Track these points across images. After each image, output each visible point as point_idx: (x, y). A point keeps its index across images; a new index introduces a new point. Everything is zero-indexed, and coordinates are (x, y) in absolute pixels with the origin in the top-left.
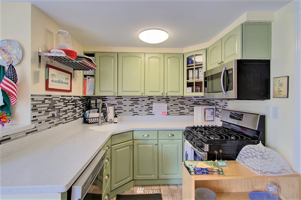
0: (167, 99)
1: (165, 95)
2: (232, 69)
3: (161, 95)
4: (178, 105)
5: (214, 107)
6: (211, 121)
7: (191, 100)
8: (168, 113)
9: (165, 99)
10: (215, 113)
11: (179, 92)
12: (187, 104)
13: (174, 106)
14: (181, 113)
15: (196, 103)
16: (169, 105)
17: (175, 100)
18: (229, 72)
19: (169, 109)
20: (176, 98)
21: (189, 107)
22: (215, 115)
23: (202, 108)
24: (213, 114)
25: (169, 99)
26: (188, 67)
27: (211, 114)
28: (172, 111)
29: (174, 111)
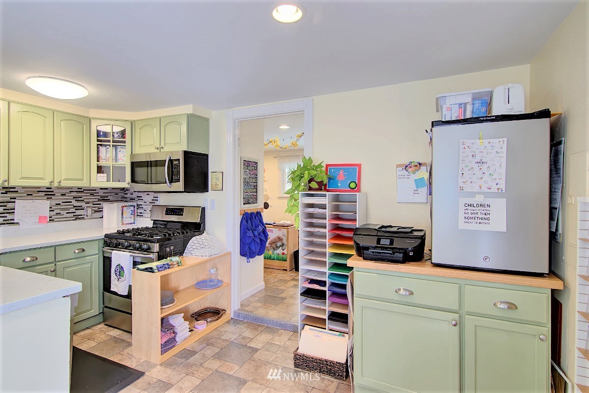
0: (49, 193)
1: (56, 184)
2: (179, 160)
3: (48, 185)
4: (71, 202)
5: (135, 204)
6: (131, 224)
7: (95, 194)
8: (51, 219)
9: (45, 193)
10: (136, 213)
11: (83, 181)
12: (88, 200)
13: (63, 206)
14: (77, 217)
15: (105, 199)
16: (54, 202)
17: (65, 195)
18: (175, 163)
19: (53, 211)
20: (68, 191)
21: (91, 205)
22: (136, 215)
23: (118, 206)
24: (133, 213)
25: (53, 192)
26: (98, 141)
27: (131, 214)
28: (60, 213)
29: (63, 213)
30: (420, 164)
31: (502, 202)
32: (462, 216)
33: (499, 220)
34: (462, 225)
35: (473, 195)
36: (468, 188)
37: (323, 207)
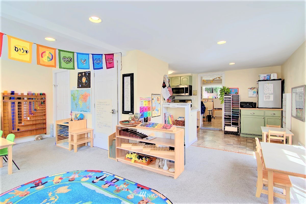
30: (254, 88)
31: (272, 95)
32: (264, 98)
33: (272, 99)
34: (265, 100)
35: (267, 94)
36: (266, 93)
37: (230, 98)
